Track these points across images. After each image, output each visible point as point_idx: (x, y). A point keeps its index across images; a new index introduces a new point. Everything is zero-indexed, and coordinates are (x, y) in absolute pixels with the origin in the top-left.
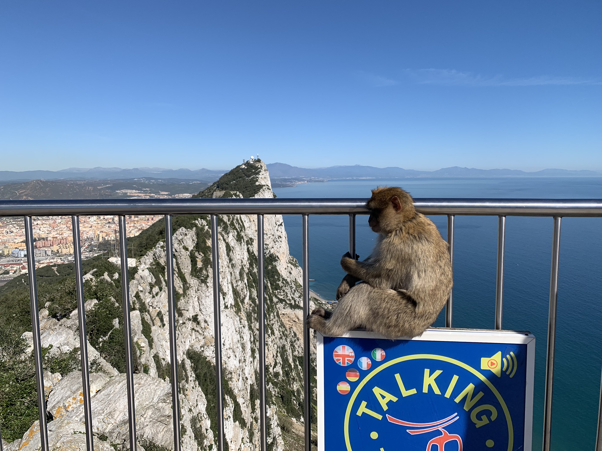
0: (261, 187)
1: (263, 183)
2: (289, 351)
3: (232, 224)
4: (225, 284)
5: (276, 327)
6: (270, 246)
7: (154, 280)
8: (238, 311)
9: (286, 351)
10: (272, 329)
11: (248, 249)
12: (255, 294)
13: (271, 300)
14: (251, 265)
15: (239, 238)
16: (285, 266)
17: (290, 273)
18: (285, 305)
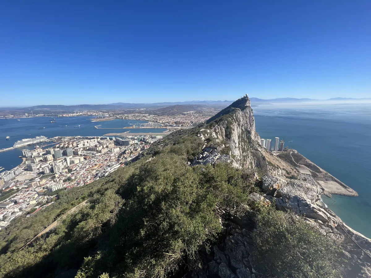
0: (247, 106)
1: (248, 105)
2: (253, 164)
3: (237, 120)
4: (236, 140)
5: (249, 155)
6: (249, 128)
7: (217, 137)
8: (240, 149)
9: (252, 164)
10: (248, 156)
11: (241, 129)
12: (243, 144)
13: (248, 146)
14: (242, 134)
15: (239, 125)
16: (254, 135)
17: (255, 138)
18: (252, 149)
